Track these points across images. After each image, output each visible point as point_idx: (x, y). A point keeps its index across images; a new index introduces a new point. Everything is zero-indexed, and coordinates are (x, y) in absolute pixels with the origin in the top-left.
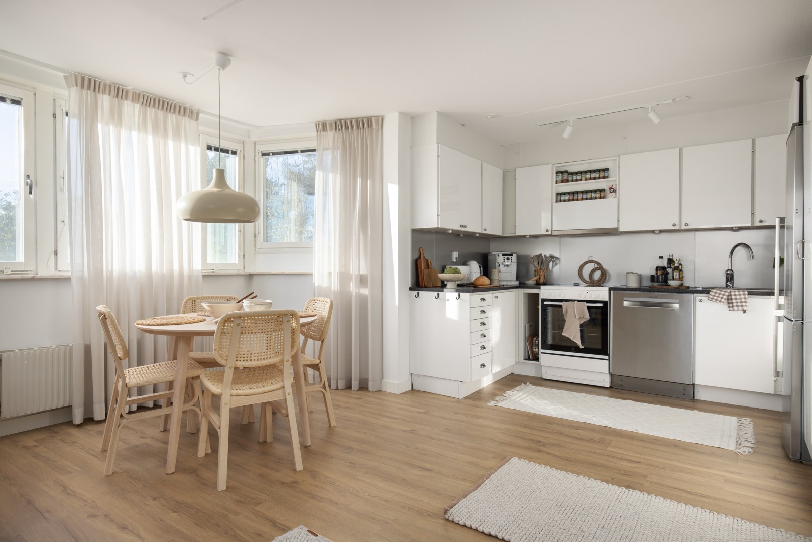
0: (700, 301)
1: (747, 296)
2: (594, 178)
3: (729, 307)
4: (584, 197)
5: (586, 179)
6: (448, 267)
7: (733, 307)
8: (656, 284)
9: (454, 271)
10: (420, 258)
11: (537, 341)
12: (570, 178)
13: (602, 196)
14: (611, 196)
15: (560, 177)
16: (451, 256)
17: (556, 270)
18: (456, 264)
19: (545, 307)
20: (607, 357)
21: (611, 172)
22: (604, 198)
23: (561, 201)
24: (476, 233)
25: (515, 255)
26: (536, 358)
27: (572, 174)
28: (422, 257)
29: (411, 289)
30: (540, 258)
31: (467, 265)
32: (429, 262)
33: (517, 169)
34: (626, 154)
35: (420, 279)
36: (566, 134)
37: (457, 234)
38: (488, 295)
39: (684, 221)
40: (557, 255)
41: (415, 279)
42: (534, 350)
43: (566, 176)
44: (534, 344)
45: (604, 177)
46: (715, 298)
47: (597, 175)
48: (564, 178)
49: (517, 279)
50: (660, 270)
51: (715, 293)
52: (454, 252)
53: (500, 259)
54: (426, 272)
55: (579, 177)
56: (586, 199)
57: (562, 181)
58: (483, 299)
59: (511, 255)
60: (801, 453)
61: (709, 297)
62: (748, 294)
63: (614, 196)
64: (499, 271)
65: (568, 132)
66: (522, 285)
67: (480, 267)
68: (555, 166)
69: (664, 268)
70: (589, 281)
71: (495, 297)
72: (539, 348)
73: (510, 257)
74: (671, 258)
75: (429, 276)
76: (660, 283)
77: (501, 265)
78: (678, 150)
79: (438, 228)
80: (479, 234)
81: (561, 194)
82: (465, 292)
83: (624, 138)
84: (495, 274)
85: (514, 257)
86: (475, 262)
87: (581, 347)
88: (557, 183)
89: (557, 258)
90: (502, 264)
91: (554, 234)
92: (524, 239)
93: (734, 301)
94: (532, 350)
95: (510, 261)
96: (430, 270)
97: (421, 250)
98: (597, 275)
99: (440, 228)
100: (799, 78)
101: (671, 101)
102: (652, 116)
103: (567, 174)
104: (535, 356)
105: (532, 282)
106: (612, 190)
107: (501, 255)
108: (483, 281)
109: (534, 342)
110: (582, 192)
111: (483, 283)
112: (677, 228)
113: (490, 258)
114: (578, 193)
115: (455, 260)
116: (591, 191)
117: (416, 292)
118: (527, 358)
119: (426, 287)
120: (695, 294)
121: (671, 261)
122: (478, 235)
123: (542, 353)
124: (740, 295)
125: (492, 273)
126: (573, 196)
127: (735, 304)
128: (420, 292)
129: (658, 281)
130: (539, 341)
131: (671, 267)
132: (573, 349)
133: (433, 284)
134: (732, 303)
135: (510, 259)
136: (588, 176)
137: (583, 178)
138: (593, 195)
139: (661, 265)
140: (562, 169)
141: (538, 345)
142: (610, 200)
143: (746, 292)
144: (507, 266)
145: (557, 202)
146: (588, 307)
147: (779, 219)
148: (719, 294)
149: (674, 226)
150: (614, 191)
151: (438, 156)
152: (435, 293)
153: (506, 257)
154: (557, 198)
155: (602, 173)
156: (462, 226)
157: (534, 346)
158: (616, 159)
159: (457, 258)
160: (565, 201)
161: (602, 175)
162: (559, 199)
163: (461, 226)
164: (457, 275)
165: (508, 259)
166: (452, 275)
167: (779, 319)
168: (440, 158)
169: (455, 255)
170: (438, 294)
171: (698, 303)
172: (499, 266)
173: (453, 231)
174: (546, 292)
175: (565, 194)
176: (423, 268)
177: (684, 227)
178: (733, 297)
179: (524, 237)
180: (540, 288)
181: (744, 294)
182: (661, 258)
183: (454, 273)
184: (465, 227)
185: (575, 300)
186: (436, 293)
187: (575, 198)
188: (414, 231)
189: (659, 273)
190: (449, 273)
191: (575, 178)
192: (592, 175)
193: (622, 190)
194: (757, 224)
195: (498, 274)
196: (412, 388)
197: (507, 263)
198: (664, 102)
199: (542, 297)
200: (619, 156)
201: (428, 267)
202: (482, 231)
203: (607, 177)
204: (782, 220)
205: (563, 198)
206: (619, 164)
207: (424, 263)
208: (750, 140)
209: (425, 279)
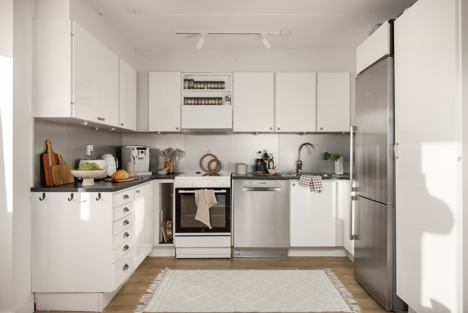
0: (294, 185)
1: (321, 180)
2: (214, 88)
3: (311, 188)
4: (207, 102)
5: (208, 88)
6: (82, 162)
7: (314, 188)
8: (259, 172)
9: (91, 167)
10: (46, 152)
11: (170, 225)
12: (195, 86)
13: (220, 103)
14: (227, 103)
15: (187, 84)
16: (85, 149)
17: (182, 162)
18: (91, 158)
19: (178, 195)
20: (229, 234)
21: (226, 85)
22: (221, 104)
23: (188, 104)
24: (111, 127)
25: (148, 149)
26: (170, 241)
27: (197, 83)
28: (49, 151)
29: (33, 190)
30: (170, 152)
31: (102, 159)
32: (59, 156)
33: (150, 73)
34: (238, 72)
35: (47, 177)
36: (199, 45)
37: (92, 128)
38: (130, 191)
39: (277, 126)
40: (182, 149)
41: (38, 178)
42: (168, 233)
43: (192, 84)
44: (167, 227)
45: (221, 88)
46: (303, 182)
47: (216, 86)
48: (190, 86)
49: (150, 171)
50: (259, 162)
51: (303, 179)
52: (89, 145)
53: (135, 153)
54: (55, 168)
55: (202, 86)
56: (208, 104)
57: (189, 88)
58: (126, 197)
59: (145, 149)
60: (393, 305)
61: (299, 182)
62: (322, 179)
63: (229, 104)
64: (135, 164)
65: (200, 43)
66: (155, 176)
67: (115, 160)
68: (183, 74)
69: (262, 160)
70: (208, 170)
71: (137, 191)
72: (172, 231)
73: (144, 151)
74: (266, 152)
75: (59, 172)
76: (262, 172)
77: (135, 158)
78: (273, 74)
79: (71, 118)
80: (115, 128)
81: (188, 98)
82: (107, 191)
83: (237, 59)
84: (131, 166)
85: (147, 151)
86: (111, 155)
87: (211, 228)
88: (184, 89)
89: (182, 152)
90: (137, 156)
91: (184, 131)
92: (155, 135)
93: (314, 184)
94: (166, 232)
95: (144, 154)
96: (60, 166)
97: (48, 143)
98: (214, 165)
99: (74, 119)
100: (390, 20)
101: (278, 33)
102: (265, 42)
103: (193, 82)
104: (169, 238)
105: (164, 172)
106: (227, 99)
107: (135, 149)
108: (123, 176)
109: (167, 226)
110: (205, 99)
111: (123, 178)
112: (272, 131)
113: (123, 151)
114: (201, 99)
115: (89, 154)
116: (212, 99)
117: (40, 194)
118: (161, 241)
119: (54, 186)
120: (290, 180)
121: (266, 155)
122: (113, 129)
123: (176, 236)
124: (317, 180)
125: (128, 166)
126: (198, 101)
127: (315, 187)
128: (47, 193)
129: (261, 170)
130: (172, 224)
131: (267, 160)
132: (203, 230)
133: (64, 182)
134: (313, 186)
135: (144, 152)
136: (209, 86)
137: (206, 87)
138: (213, 102)
139: (260, 158)
140: (189, 78)
141: (172, 228)
142: (226, 107)
143: (321, 178)
144: (141, 158)
145: (184, 104)
146: (216, 194)
147: (352, 127)
148: (306, 179)
149: (271, 129)
150: (229, 100)
151: (72, 35)
152: (68, 194)
153: (140, 151)
154: (184, 102)
155: (220, 84)
156: (100, 119)
157: (167, 229)
158: (230, 75)
159: (91, 152)
160: (191, 104)
161: (220, 86)
162: (186, 102)
163: (98, 119)
164: (95, 171)
165: (142, 152)
166: (90, 172)
167: (353, 198)
168: (74, 37)
169: (90, 148)
170: (72, 195)
171: (292, 186)
172: (134, 158)
173: (89, 123)
174: (179, 182)
175: (191, 99)
176: (50, 164)
177: (277, 131)
178: (314, 181)
179: (156, 133)
180: (174, 179)
181: (320, 179)
182: (260, 152)
183: (91, 170)
184: (103, 120)
185: (204, 188)
186: (70, 193)
187: (199, 103)
188: (38, 120)
189: (259, 163)
190: (86, 170)
191: (199, 86)
192: (213, 86)
193: (236, 100)
194: (319, 130)
195: (134, 167)
196: (35, 309)
197: (141, 156)
198: (274, 33)
199: (175, 186)
200: (233, 73)
201: (58, 163)
202: (119, 125)
203: (224, 88)
204: (355, 128)
205: (189, 102)
206: (233, 79)
207: (52, 158)
208: (315, 73)
209: (53, 176)
